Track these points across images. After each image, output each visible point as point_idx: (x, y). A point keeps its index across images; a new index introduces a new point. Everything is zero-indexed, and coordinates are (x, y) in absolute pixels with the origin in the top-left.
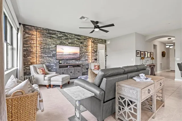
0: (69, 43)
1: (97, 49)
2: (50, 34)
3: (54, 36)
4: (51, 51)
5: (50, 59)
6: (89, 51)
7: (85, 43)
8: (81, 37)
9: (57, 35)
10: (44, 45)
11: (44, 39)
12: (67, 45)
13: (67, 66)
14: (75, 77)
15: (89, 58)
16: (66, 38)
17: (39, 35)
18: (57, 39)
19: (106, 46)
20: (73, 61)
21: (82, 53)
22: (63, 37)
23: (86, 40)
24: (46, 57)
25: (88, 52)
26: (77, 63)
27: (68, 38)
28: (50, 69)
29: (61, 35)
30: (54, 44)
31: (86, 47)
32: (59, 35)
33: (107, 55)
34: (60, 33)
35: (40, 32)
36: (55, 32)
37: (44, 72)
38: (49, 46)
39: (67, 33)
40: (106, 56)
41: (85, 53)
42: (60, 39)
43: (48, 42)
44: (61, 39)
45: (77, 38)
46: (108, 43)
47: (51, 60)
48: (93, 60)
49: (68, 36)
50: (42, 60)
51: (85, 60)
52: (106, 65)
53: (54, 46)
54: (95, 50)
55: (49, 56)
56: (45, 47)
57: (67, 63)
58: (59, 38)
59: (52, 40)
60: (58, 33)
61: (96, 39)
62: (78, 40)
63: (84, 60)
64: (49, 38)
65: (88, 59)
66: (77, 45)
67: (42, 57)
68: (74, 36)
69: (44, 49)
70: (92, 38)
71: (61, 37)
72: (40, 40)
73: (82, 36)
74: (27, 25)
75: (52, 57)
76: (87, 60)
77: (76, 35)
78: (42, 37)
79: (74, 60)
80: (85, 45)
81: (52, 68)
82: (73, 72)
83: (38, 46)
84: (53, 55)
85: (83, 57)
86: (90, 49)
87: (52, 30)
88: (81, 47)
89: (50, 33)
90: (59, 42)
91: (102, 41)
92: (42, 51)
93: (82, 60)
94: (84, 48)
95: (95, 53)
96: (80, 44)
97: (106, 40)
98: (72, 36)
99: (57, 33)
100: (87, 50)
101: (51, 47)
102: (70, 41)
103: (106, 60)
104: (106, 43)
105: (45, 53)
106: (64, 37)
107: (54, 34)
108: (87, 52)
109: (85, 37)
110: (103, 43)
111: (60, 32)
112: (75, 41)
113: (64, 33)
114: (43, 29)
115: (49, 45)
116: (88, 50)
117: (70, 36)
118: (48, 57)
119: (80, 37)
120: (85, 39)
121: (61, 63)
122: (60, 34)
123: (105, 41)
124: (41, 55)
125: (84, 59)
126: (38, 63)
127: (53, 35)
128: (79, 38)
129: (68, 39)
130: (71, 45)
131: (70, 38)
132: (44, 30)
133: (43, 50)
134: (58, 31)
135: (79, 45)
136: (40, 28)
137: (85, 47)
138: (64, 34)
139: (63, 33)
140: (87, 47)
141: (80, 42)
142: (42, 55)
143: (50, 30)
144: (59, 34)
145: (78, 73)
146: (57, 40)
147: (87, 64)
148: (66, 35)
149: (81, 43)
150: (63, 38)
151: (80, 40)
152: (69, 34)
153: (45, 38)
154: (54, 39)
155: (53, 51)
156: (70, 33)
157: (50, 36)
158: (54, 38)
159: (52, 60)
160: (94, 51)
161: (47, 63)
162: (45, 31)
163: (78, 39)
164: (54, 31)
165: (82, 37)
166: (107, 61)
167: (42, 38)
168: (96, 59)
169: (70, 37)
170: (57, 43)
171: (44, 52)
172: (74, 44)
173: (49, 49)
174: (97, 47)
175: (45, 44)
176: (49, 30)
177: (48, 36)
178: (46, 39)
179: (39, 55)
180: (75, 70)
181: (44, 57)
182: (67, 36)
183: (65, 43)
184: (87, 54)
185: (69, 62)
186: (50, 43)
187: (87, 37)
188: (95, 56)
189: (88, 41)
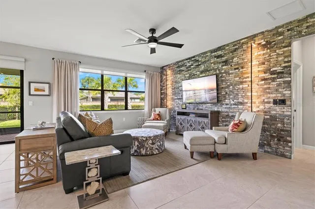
0: (202, 72)
1: (289, 62)
2: (179, 68)
4: (180, 91)
7: (235, 59)
8: (224, 49)
9: (186, 65)
10: (175, 84)
12: (199, 77)
16: (197, 65)
18: (186, 71)
20: (208, 105)
21: (228, 87)
22: (192, 65)
23: (239, 50)
24: (176, 99)
25: (246, 82)
27: (200, 63)
31: (237, 69)
32: (188, 65)
35: (171, 69)
36: (184, 62)
39: (197, 56)
41: (236, 85)
42: (188, 70)
43: (177, 79)
44: (190, 70)
45: (215, 57)
47: (180, 103)
48: (269, 103)
49: (200, 60)
51: (234, 104)
54: (276, 69)
55: (178, 98)
56: (175, 86)
57: (198, 109)
58: (188, 68)
59: (181, 75)
61: (282, 26)
62: (218, 59)
63: (231, 105)
64: (179, 73)
66: (215, 70)
68: (209, 54)
69: (174, 89)
71: (190, 66)
72: (172, 79)
73: (228, 45)
74: (164, 67)
76: (241, 103)
77: (212, 51)
78: (173, 75)
80: (238, 64)
82: (193, 125)
84: (181, 96)
85: (229, 95)
87: (181, 61)
88: (225, 72)
90: (188, 75)
92: (173, 92)
93: (227, 104)
94: (232, 74)
95: (273, 80)
96: (223, 66)
98: (206, 57)
99: (186, 63)
100: (241, 75)
101: (180, 85)
102: (202, 68)
105: (175, 94)
106: (194, 65)
107: (183, 65)
108: (242, 83)
109: (234, 45)
111: (189, 59)
112: (211, 64)
113: (194, 57)
115: (178, 83)
116: (246, 76)
117: (203, 57)
119: (222, 49)
120: (235, 50)
122: (189, 62)
125: (232, 102)
127: (182, 67)
128: (220, 53)
129: (200, 65)
130: (204, 75)
131: (203, 62)
132: (175, 64)
134: (186, 60)
135: (219, 70)
136: (172, 64)
137: (235, 69)
138: (194, 59)
139: (192, 59)
140: (242, 68)
141: (223, 62)
142: (173, 97)
143: (179, 62)
146: (186, 73)
148: (197, 58)
149: (226, 63)
150: (192, 67)
151: (222, 57)
152: (200, 56)
156: (202, 54)
157: (179, 70)
158: (183, 71)
160: (273, 73)
162: (175, 66)
163: (218, 57)
165: (227, 48)
168: (281, 102)
169: (203, 60)
172: (209, 71)
174: (289, 56)
175: (175, 82)
178: (176, 76)
181: (174, 100)
182: (198, 60)
183: (195, 73)
184: (241, 86)
185: (200, 108)
186: (179, 80)
187: (243, 41)
188: (277, 90)
189: (244, 50)
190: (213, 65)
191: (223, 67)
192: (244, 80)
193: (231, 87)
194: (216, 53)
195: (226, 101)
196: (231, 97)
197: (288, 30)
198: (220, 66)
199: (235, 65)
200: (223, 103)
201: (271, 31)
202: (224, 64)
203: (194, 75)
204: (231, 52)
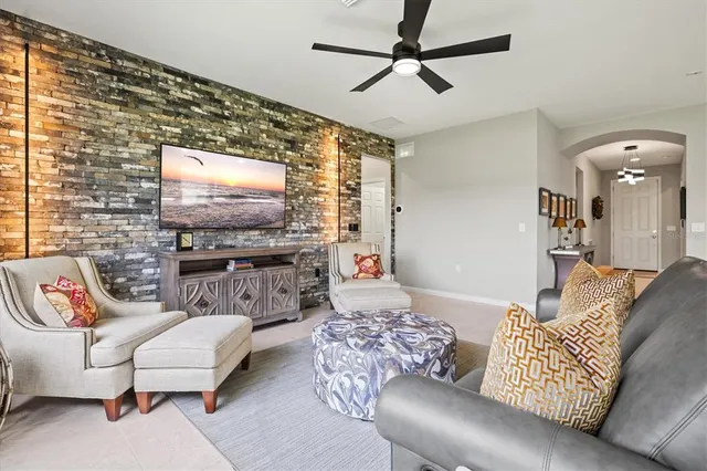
0: (233, 142)
1: (359, 178)
2: (119, 81)
3: (149, 92)
4: (130, 178)
5: (122, 223)
6: (324, 186)
7: (307, 146)
8: (289, 114)
9: (167, 91)
10: (82, 138)
11: (83, 102)
12: (221, 150)
13: (221, 265)
14: (268, 317)
15: (324, 221)
16: (216, 115)
17: (50, 75)
18: (165, 112)
19: (393, 166)
20: (252, 233)
21: (296, 196)
22: (198, 105)
23: (313, 134)
24: (94, 211)
25: (321, 192)
26: (273, 243)
27: (226, 113)
28: (120, 280)
29: (188, 94)
30: (144, 139)
31: (311, 165)
32: (176, 93)
33: (399, 209)
34: (179, 80)
35: (52, 56)
36: (154, 72)
37: (81, 311)
38: (114, 149)
39: (218, 85)
40: (393, 214)
41: (308, 194)
42: (179, 114)
43: (106, 123)
44: (187, 117)
45: (271, 120)
46: (403, 153)
47: (128, 228)
48: (345, 228)
49: (227, 103)
50: (69, 229)
51: (307, 232)
52: (393, 252)
53: (143, 149)
54: (351, 183)
55: (112, 205)
56: (89, 150)
57: (218, 247)
58: (178, 108)
59: (132, 116)
60: (171, 77)
61: (355, 130)
62: (277, 130)
63: (301, 233)
64: (116, 102)
65: (322, 225)
66: (272, 151)
67: (64, 211)
68: (255, 104)
69: (80, 161)
70: (340, 125)
71: (186, 103)
72: (54, 107)
73: (296, 111)
75: (130, 211)
76: (316, 230)
77: (264, 103)
78: (68, 91)
79: (257, 233)
80: (310, 156)
81: (133, 275)
82: (255, 293)
83: (41, 144)
84: (137, 200)
85: (299, 213)
86: (330, 176)
87: (134, 59)
88: (291, 164)
89: (121, 75)
90: (178, 130)
91: (379, 144)
92: (68, 173)
93: (294, 232)
94: (303, 171)
95: (349, 196)
96: (286, 149)
97: (392, 141)
98: (246, 106)
99: (165, 80)
100: (315, 179)
101: (126, 155)
102: (235, 130)
103: (393, 231)
104: (393, 153)
105: (89, 186)
106: (205, 107)
107: (148, 81)
108: (317, 193)
109: (307, 120)
110: (380, 155)
111: (184, 76)
112: (261, 131)
113: (205, 82)
114: (77, 42)
115: (111, 142)
116: (322, 182)
117: (236, 102)
118: (107, 211)
119: (286, 113)
120: (307, 129)
121: (191, 248)
122: (182, 86)
123: (392, 145)
124: (58, 198)
125: (303, 228)
126: (43, 249)
127: (137, 84)
128: (280, 117)
129: (227, 118)
130: (241, 152)
131: (238, 116)
132: (84, 47)
133: (72, 167)
134: (167, 70)
135: (279, 155)
136: (56, 31)
137: (308, 165)
138: (204, 88)
139: (197, 85)
140: (318, 167)
141: (286, 141)
142: (68, 197)
143: (123, 55)
144: (176, 83)
145: (278, 295)
146: (165, 117)
147: (318, 251)
148: (218, 94)
149: (292, 144)
150: (197, 110)
151: (285, 129)
152: (229, 94)
153: (86, 101)
154: (144, 107)
155: (141, 178)
156: (235, 90)
157: (122, 92)
158: (149, 103)
159: (135, 231)
160: (348, 187)
161: (103, 246)
162: (88, 58)
163: (278, 124)
164: (146, 62)
165: (295, 116)
166: (396, 233)
167: (68, 97)
168: (354, 228)
169: (239, 109)
170: (163, 135)
171: (84, 181)
172: (255, 147)
173: (118, 165)
174: (359, 171)
175: (89, 133)
176: (114, 53)
177: (111, 90)
178: (95, 107)
179: (48, 197)
180: (264, 282)
181: (79, 212)
182: (219, 102)
183: (209, 136)
184: (316, 198)
185: (229, 243)
186: (121, 131)
187: (318, 120)
188: (351, 212)
189: (320, 138)
190: (264, 135)
191: (288, 153)
192: (320, 189)
193: (301, 197)
194: (272, 113)
195: (293, 224)
196: (302, 216)
197: (360, 139)
198: (282, 147)
199: (307, 157)
200: (288, 228)
201: (347, 128)
202: (289, 146)
203: (205, 140)
204: (302, 129)
